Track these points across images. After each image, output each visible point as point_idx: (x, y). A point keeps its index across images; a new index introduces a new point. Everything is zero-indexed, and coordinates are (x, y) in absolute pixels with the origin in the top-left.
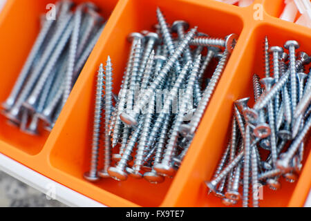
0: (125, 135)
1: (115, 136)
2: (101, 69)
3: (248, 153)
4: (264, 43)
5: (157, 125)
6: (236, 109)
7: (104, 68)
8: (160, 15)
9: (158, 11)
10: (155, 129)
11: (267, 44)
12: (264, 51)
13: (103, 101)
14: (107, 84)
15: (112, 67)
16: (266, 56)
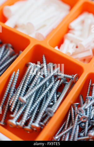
0: (17, 107)
1: (13, 106)
2: (14, 74)
3: (75, 127)
4: (89, 81)
5: (34, 106)
6: (72, 107)
7: (15, 74)
8: (44, 58)
9: (44, 56)
10: (33, 108)
11: (90, 82)
12: (88, 85)
13: (10, 89)
14: (14, 81)
15: (19, 74)
16: (89, 87)
